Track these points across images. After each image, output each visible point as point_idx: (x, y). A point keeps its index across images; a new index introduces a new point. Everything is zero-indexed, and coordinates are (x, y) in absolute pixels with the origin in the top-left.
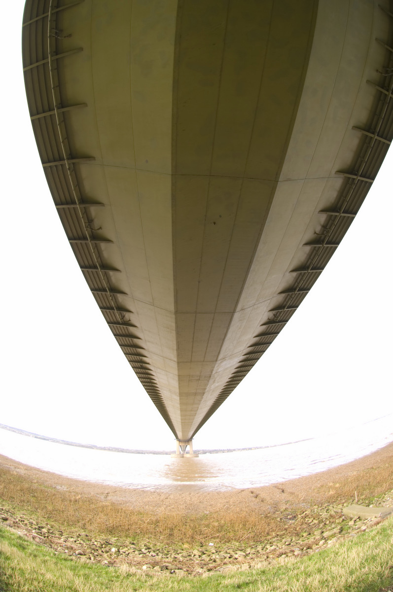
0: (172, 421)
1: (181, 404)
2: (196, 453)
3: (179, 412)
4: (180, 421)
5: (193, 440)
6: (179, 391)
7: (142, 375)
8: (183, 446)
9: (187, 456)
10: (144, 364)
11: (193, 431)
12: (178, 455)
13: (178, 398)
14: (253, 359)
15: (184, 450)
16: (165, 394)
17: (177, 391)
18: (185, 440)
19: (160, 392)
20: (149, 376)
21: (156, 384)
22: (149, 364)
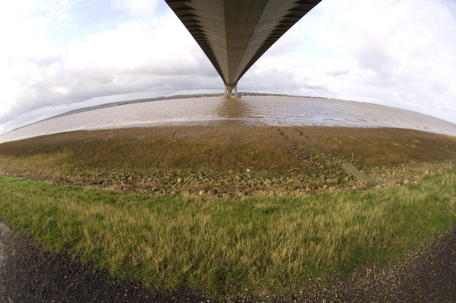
0: (222, 69)
1: (228, 56)
2: (240, 95)
3: (226, 62)
4: (227, 69)
5: (237, 84)
7: (197, 36)
8: (230, 89)
9: (233, 97)
10: (198, 28)
11: (238, 77)
12: (226, 96)
13: (226, 51)
14: (287, 27)
15: (230, 92)
16: (216, 49)
17: (226, 46)
18: (231, 85)
19: (212, 48)
20: (203, 36)
21: (208, 41)
22: (202, 27)
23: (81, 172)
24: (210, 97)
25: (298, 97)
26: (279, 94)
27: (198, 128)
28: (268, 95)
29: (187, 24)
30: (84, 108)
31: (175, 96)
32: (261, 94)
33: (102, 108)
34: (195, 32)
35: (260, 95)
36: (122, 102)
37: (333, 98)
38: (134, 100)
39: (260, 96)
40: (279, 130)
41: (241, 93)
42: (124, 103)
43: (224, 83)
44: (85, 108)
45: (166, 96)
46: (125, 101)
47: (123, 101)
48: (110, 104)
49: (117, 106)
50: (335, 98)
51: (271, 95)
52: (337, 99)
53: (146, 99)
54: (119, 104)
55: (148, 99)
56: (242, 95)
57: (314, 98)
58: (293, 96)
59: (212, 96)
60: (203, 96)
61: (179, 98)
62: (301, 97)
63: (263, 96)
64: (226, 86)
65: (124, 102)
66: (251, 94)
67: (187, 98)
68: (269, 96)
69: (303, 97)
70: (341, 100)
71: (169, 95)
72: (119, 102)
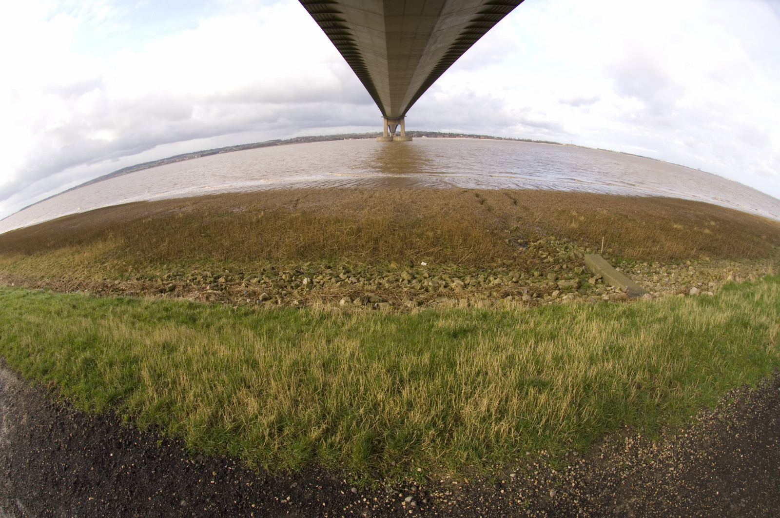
0: (378, 92)
1: (390, 69)
2: (410, 135)
3: (387, 80)
4: (389, 91)
5: (405, 118)
6: (388, 53)
7: (336, 36)
8: (393, 125)
9: (398, 139)
10: (337, 22)
11: (406, 106)
12: (386, 137)
13: (386, 62)
14: (491, 21)
15: (393, 131)
16: (368, 58)
17: (385, 52)
18: (395, 118)
19: (362, 56)
20: (345, 36)
21: (355, 45)
22: (344, 21)
23: (138, 272)
24: (359, 138)
25: (510, 139)
26: (478, 133)
27: (337, 191)
28: (458, 135)
29: (319, 16)
30: (141, 164)
31: (298, 138)
32: (447, 134)
33: (173, 162)
34: (332, 30)
35: (444, 135)
36: (207, 151)
37: (570, 143)
38: (228, 147)
39: (444, 137)
40: (477, 196)
41: (412, 133)
42: (211, 152)
43: (382, 115)
44: (145, 164)
45: (283, 138)
46: (213, 150)
47: (209, 149)
48: (187, 156)
49: (198, 157)
51: (464, 136)
52: (577, 145)
53: (248, 144)
54: (203, 154)
55: (252, 144)
56: (413, 135)
57: (537, 142)
58: (501, 139)
59: (361, 138)
60: (346, 138)
61: (305, 142)
62: (514, 140)
63: (449, 137)
64: (386, 121)
65: (211, 150)
66: (428, 135)
67: (319, 141)
68: (460, 137)
69: (519, 140)
70: (583, 147)
71: (288, 138)
72: (202, 152)
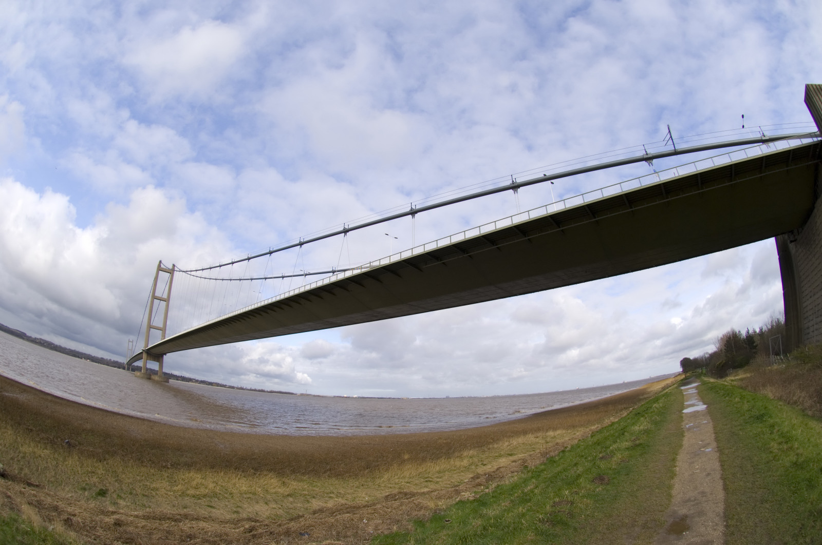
24: (96, 362)
25: (242, 389)
26: (210, 381)
28: (189, 380)
32: (179, 377)
39: (177, 380)
50: (308, 393)
51: (197, 381)
57: (270, 392)
58: (233, 387)
59: (99, 362)
61: (47, 347)
63: (182, 381)
67: (60, 352)
68: (193, 382)
69: (251, 390)
